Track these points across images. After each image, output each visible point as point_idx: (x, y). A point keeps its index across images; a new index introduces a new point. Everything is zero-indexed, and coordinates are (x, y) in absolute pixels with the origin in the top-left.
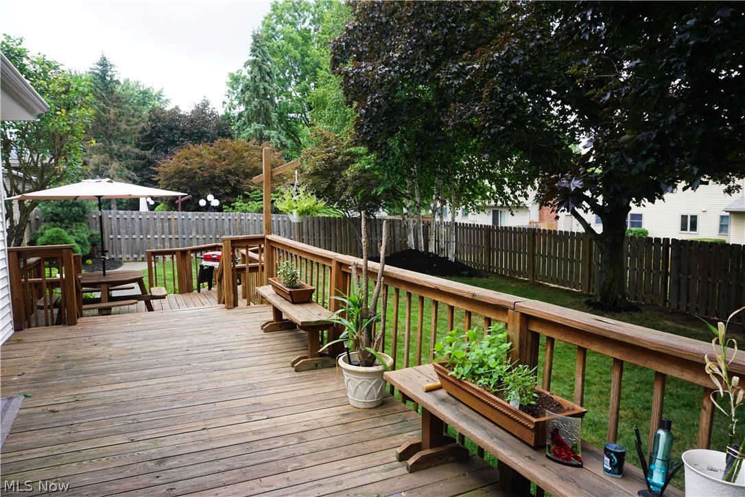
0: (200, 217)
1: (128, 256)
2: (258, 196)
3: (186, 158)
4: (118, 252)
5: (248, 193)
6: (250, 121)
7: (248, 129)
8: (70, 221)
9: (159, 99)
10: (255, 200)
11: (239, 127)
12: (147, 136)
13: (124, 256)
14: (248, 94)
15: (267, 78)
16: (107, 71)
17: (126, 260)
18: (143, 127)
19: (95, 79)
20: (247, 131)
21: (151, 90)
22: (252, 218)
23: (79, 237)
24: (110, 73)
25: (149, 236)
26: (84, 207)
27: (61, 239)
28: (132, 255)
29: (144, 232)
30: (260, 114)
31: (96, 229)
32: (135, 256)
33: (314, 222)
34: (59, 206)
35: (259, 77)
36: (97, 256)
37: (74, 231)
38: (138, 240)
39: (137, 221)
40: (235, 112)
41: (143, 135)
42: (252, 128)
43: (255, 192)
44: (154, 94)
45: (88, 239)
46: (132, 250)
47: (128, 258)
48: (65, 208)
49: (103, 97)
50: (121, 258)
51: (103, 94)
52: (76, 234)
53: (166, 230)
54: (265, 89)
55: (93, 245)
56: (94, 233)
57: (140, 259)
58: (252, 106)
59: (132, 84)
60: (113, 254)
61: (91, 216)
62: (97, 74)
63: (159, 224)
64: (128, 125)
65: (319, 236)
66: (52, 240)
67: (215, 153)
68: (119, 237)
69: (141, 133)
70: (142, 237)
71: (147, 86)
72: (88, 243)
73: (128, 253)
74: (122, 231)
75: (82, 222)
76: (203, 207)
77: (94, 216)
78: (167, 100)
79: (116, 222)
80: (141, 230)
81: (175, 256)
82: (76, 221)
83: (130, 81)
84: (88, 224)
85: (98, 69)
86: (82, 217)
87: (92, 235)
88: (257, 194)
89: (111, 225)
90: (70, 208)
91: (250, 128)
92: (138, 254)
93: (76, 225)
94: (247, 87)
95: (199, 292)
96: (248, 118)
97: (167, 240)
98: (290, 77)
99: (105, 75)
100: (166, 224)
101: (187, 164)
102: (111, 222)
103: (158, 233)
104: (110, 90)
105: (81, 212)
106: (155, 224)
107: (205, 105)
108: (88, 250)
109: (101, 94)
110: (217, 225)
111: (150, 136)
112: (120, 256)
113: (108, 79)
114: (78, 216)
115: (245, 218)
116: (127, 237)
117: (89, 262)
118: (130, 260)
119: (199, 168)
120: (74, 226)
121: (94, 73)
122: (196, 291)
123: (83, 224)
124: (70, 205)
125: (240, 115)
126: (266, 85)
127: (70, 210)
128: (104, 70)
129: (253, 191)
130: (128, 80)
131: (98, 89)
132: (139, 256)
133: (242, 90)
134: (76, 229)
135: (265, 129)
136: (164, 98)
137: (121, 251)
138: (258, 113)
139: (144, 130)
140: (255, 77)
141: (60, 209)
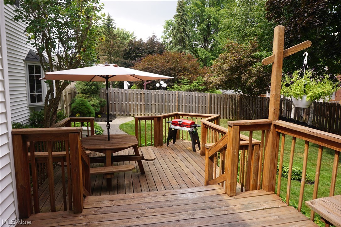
0: (157, 93)
1: (119, 113)
2: (186, 82)
3: (148, 62)
4: (114, 111)
5: (180, 80)
6: (176, 45)
7: (175, 49)
8: (90, 94)
9: (132, 37)
10: (184, 84)
11: (170, 48)
12: (127, 53)
13: (117, 113)
14: (175, 31)
15: (185, 23)
16: (110, 23)
17: (118, 115)
18: (125, 49)
19: (105, 26)
20: (175, 50)
21: (129, 32)
22: (184, 94)
23: (95, 102)
24: (111, 24)
25: (130, 103)
26: (98, 86)
27: (84, 105)
28: (121, 113)
29: (128, 100)
30: (181, 42)
31: (103, 98)
32: (123, 113)
33: (218, 97)
34: (85, 85)
35: (181, 23)
36: (103, 112)
37: (92, 99)
38: (124, 105)
39: (124, 94)
40: (168, 41)
41: (125, 53)
42: (177, 48)
43: (184, 80)
44: (130, 35)
45: (99, 103)
46: (121, 110)
47: (119, 114)
48: (88, 87)
49: (108, 34)
50: (115, 114)
51: (108, 33)
52: (93, 100)
53: (139, 100)
54: (184, 28)
55: (102, 107)
56: (103, 100)
57: (125, 115)
58: (177, 37)
59: (120, 30)
60: (111, 112)
61: (101, 91)
62: (106, 24)
63: (135, 97)
64: (119, 48)
65: (221, 105)
66: (79, 105)
67: (164, 59)
68: (115, 102)
69: (124, 51)
70: (126, 103)
71: (127, 31)
72: (99, 106)
73: (119, 111)
74: (117, 99)
75: (96, 94)
76: (158, 87)
77: (103, 91)
78: (135, 37)
79: (113, 94)
80: (126, 99)
81: (153, 121)
82: (93, 93)
83: (120, 29)
84: (100, 95)
85: (106, 22)
86: (97, 91)
87: (101, 102)
88: (185, 81)
89: (111, 96)
90: (90, 86)
91: (176, 48)
92: (124, 112)
93: (94, 96)
94: (175, 28)
95: (168, 146)
96: (175, 43)
97: (139, 105)
98: (195, 23)
99: (109, 24)
100: (139, 96)
101: (149, 65)
102: (111, 94)
103: (135, 101)
104: (111, 31)
105: (96, 89)
106: (133, 96)
107: (154, 37)
108: (98, 110)
109: (107, 33)
110: (166, 97)
111: (129, 53)
112: (115, 113)
113: (110, 26)
114: (94, 91)
115: (181, 94)
116: (119, 102)
117: (100, 116)
118: (120, 115)
119: (155, 67)
120: (92, 96)
121: (105, 24)
122: (165, 145)
123: (97, 95)
124: (91, 85)
125: (171, 42)
126: (184, 26)
127: (91, 88)
128: (109, 22)
129: (183, 79)
130: (119, 28)
131: (106, 31)
132: (124, 113)
133: (172, 30)
134: (93, 98)
135: (183, 49)
136: (134, 36)
137: (115, 110)
138: (180, 41)
139: (126, 50)
140: (179, 22)
141: (86, 87)
